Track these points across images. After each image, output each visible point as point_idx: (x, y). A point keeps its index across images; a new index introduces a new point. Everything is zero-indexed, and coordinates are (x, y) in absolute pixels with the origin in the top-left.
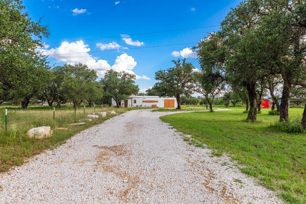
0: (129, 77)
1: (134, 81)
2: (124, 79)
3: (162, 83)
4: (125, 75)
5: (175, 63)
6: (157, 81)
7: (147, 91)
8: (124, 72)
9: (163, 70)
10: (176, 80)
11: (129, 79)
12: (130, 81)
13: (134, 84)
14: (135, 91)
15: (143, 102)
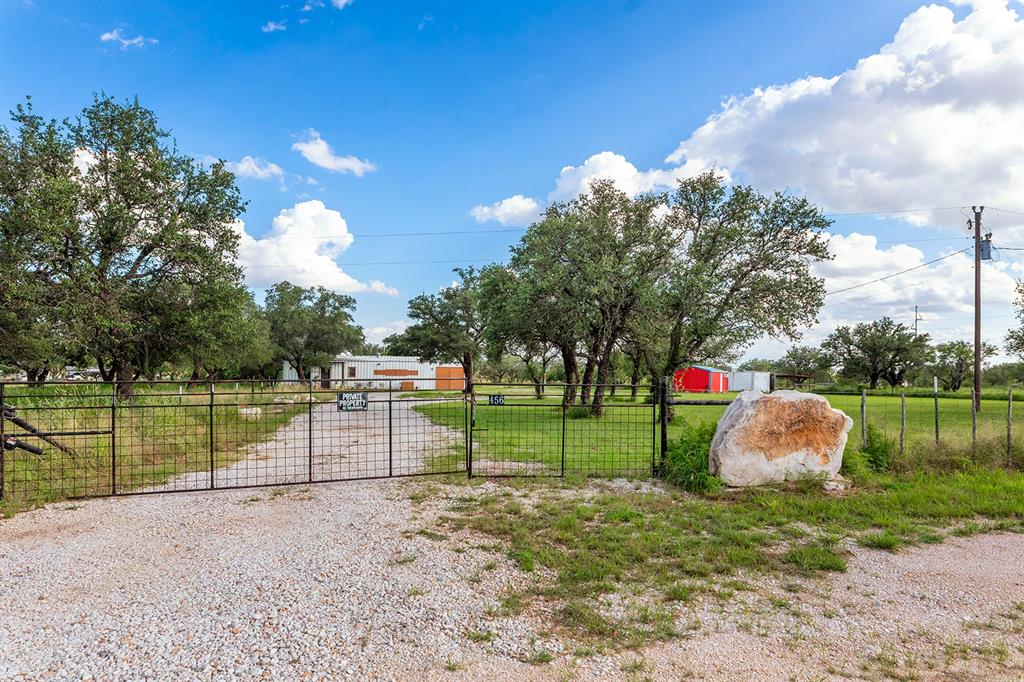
0: (337, 304)
1: (350, 316)
2: (323, 309)
3: (425, 326)
4: (325, 298)
5: (462, 275)
6: (414, 322)
7: (386, 341)
8: (321, 290)
9: (428, 294)
10: (462, 318)
11: (335, 308)
12: (339, 317)
13: (351, 323)
14: (354, 341)
15: (376, 372)
